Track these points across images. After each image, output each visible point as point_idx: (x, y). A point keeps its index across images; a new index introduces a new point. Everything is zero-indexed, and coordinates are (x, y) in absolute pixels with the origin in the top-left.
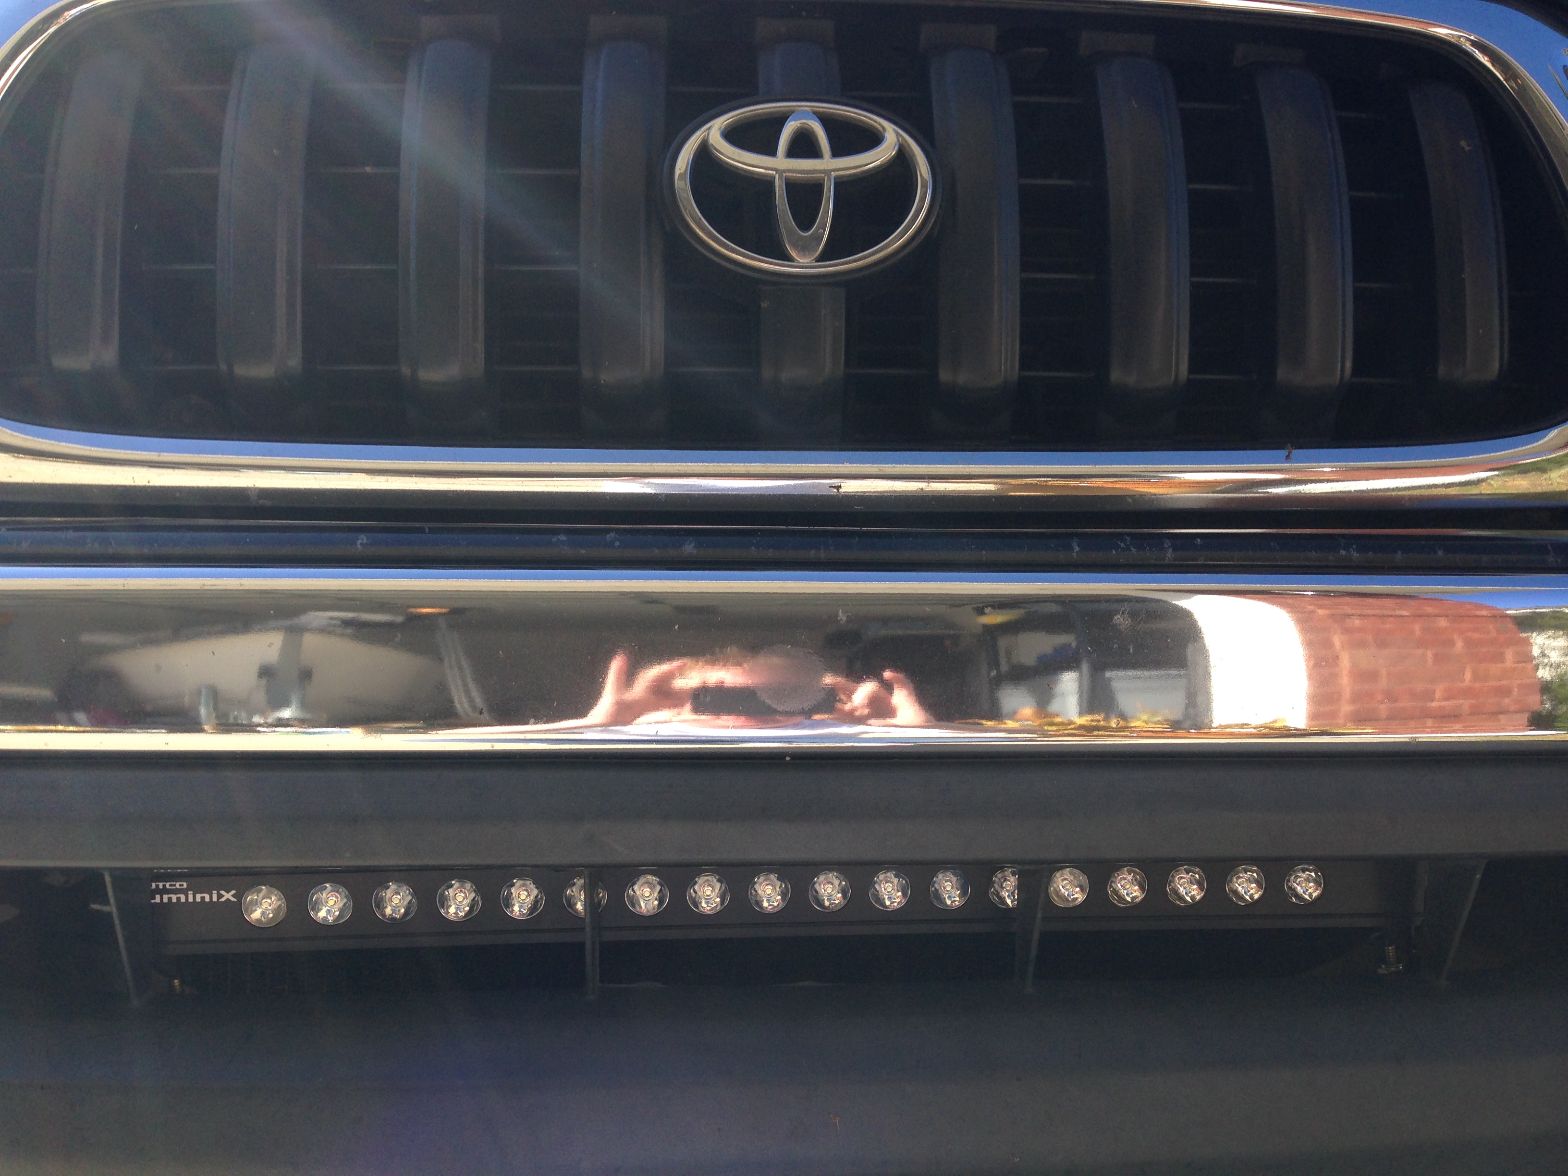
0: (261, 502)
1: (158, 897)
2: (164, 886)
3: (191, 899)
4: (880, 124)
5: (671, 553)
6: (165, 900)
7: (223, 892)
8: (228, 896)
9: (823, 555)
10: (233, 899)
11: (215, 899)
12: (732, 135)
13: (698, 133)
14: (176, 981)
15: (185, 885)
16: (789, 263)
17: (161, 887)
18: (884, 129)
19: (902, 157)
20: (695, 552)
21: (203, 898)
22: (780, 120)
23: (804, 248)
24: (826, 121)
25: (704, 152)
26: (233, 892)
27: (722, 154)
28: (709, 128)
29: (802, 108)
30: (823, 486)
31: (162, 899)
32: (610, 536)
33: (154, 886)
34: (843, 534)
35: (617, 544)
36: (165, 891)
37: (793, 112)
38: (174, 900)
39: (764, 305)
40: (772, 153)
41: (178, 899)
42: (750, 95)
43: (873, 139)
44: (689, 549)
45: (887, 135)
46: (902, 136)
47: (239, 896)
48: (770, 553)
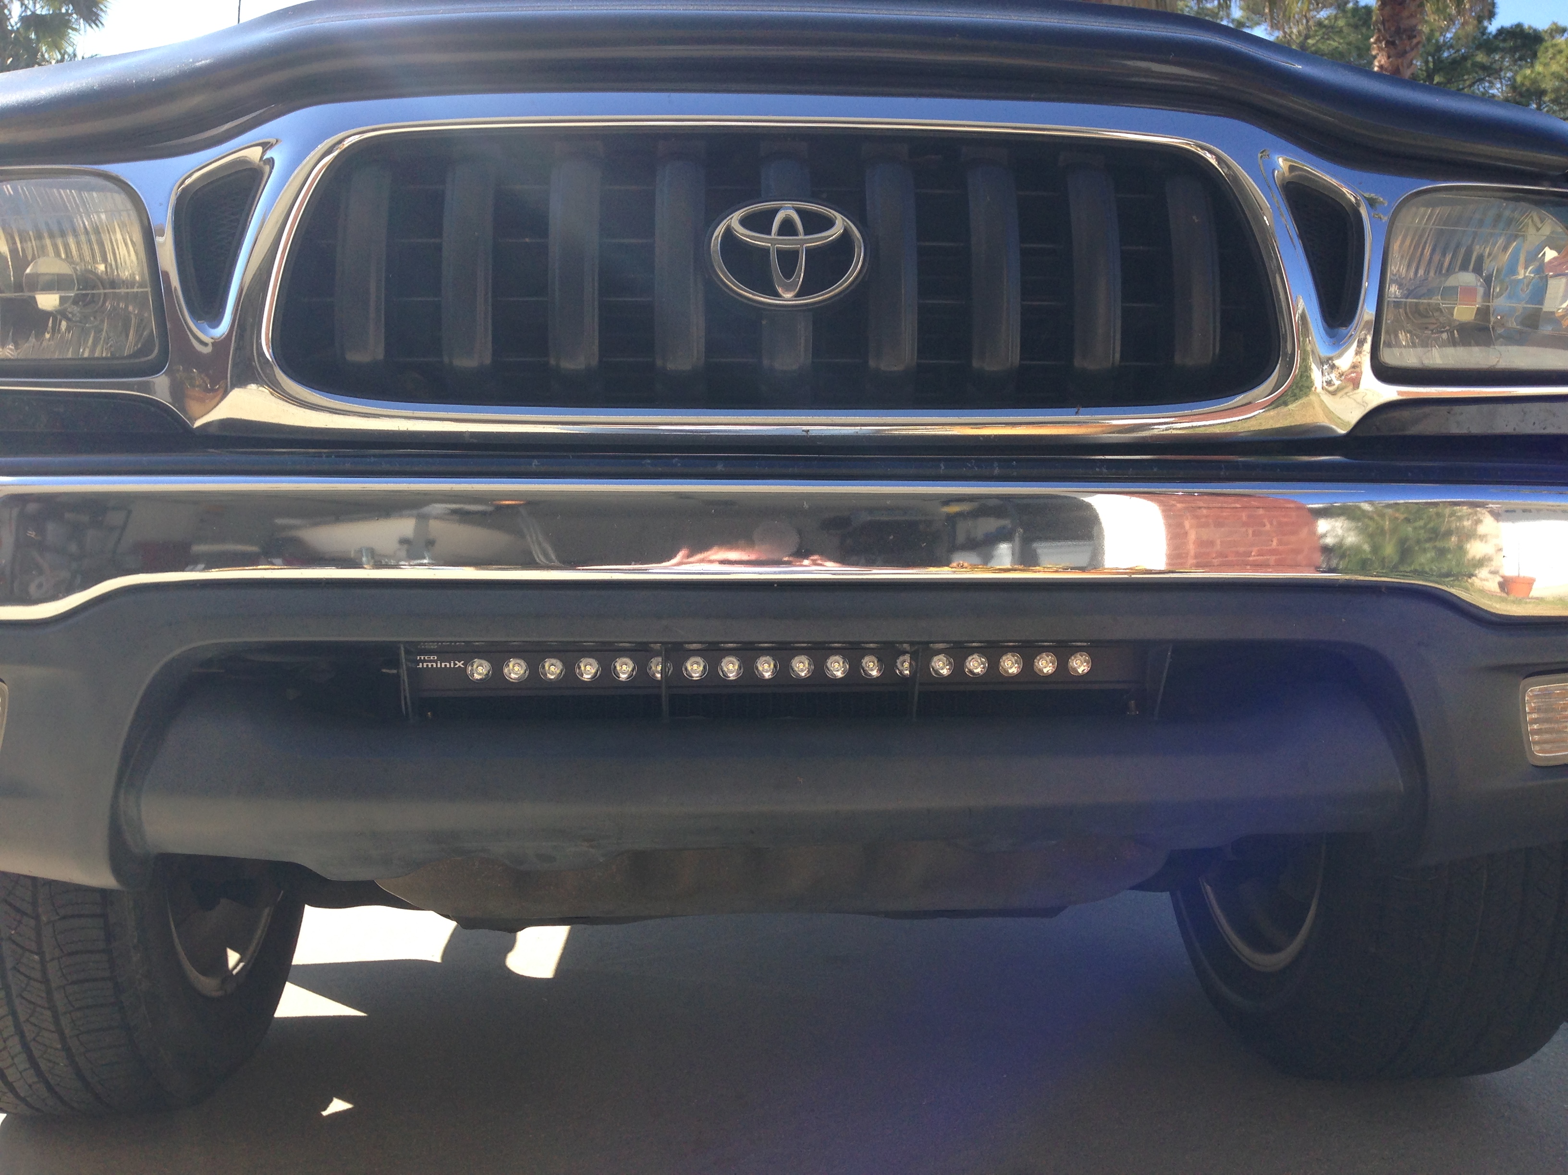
0: (471, 440)
1: (421, 664)
2: (424, 658)
3: (439, 666)
4: (834, 215)
5: (710, 470)
6: (425, 666)
7: (456, 662)
8: (460, 664)
9: (796, 470)
10: (462, 666)
11: (452, 666)
12: (745, 222)
13: (725, 221)
14: (429, 713)
15: (436, 658)
16: (778, 298)
17: (422, 659)
18: (835, 217)
19: (846, 235)
20: (723, 469)
21: (446, 665)
22: (775, 211)
23: (788, 289)
24: (799, 211)
25: (729, 231)
26: (462, 662)
27: (736, 232)
28: (731, 218)
29: (786, 205)
30: (798, 430)
31: (423, 665)
32: (674, 461)
33: (418, 658)
34: (807, 459)
35: (679, 464)
36: (425, 661)
37: (781, 207)
38: (430, 666)
39: (764, 322)
40: (769, 233)
41: (432, 665)
42: (754, 196)
43: (829, 223)
44: (720, 468)
45: (837, 222)
46: (846, 222)
47: (465, 664)
48: (766, 470)
